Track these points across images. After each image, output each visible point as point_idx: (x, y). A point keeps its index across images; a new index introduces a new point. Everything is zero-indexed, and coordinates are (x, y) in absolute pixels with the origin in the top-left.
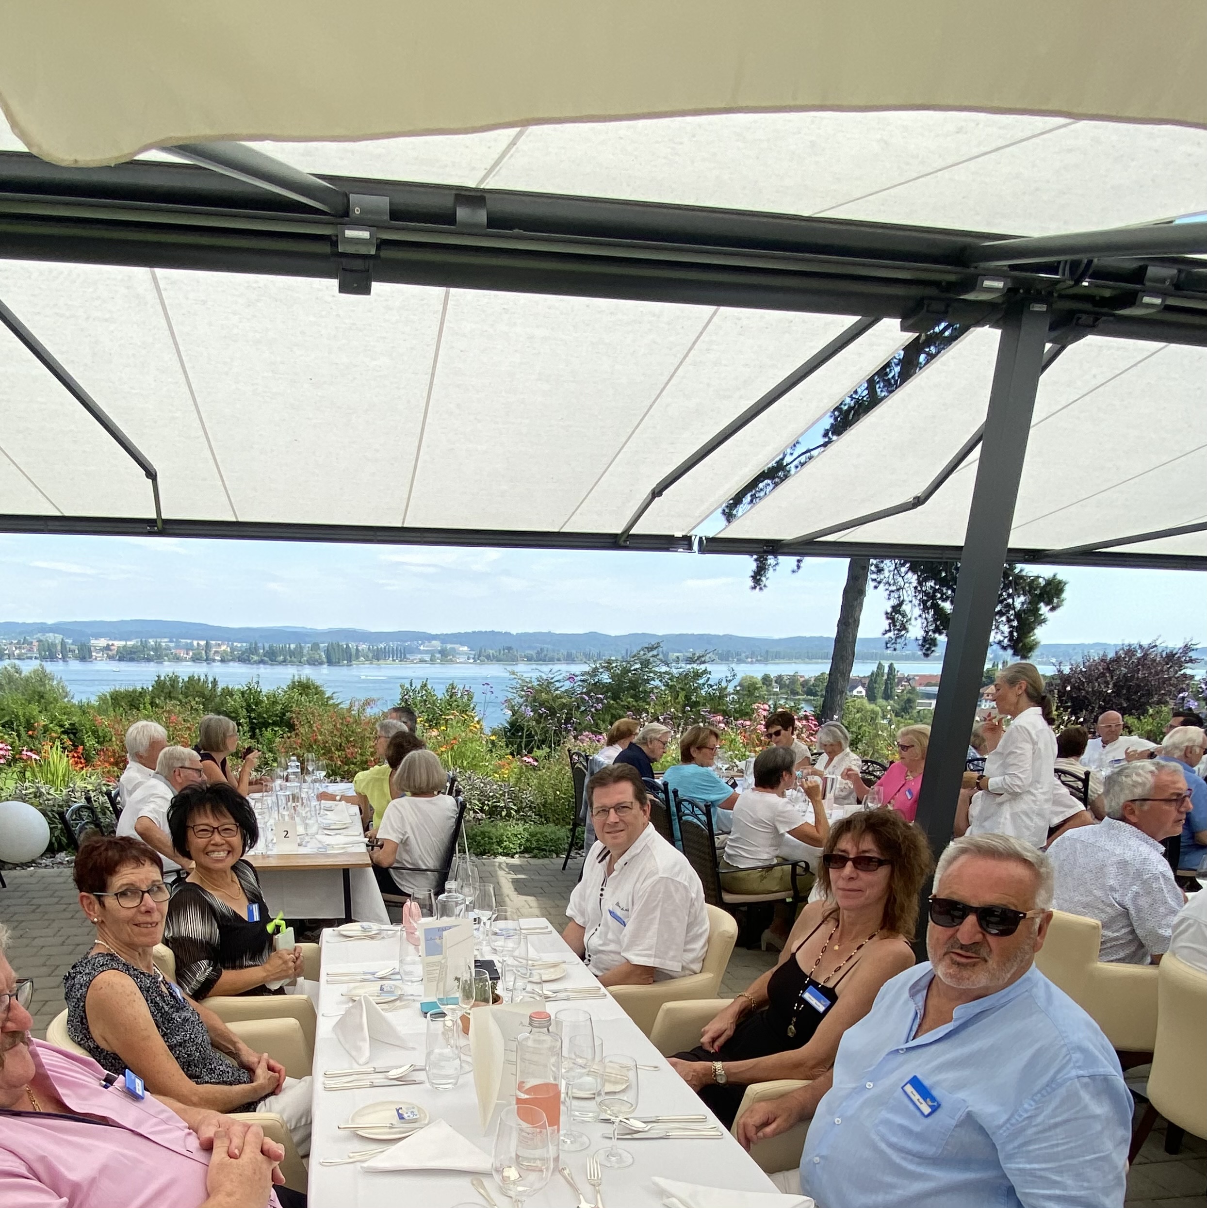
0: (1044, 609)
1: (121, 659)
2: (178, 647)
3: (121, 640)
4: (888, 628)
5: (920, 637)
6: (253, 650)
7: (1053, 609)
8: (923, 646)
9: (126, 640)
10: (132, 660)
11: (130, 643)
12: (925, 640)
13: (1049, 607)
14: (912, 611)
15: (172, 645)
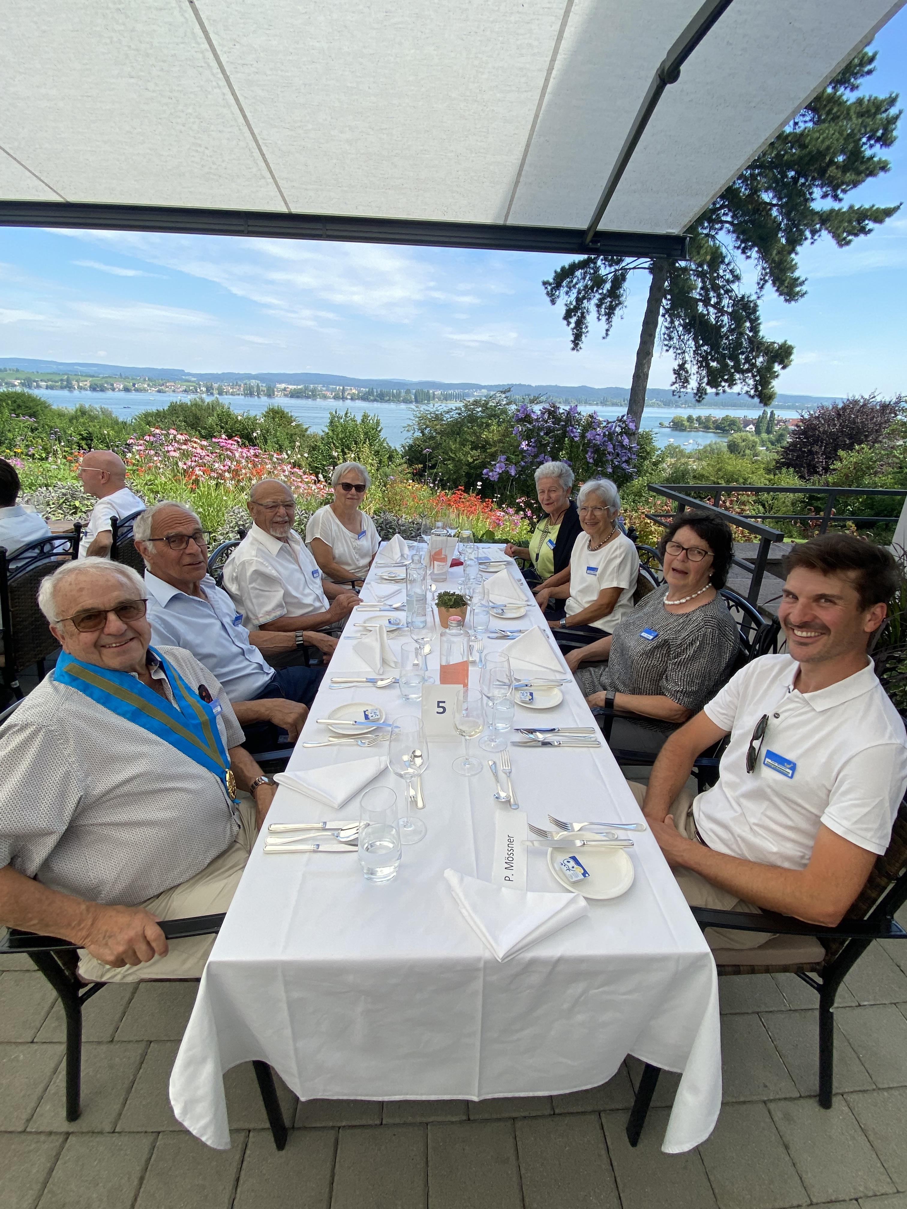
0: (777, 367)
1: (292, 397)
2: (327, 390)
3: (294, 385)
4: (674, 381)
5: (695, 388)
6: (370, 393)
7: (784, 368)
8: (696, 394)
9: (297, 385)
10: (298, 397)
11: (299, 387)
12: (698, 389)
13: (781, 366)
14: (691, 368)
15: (324, 389)
